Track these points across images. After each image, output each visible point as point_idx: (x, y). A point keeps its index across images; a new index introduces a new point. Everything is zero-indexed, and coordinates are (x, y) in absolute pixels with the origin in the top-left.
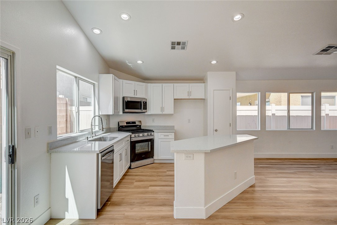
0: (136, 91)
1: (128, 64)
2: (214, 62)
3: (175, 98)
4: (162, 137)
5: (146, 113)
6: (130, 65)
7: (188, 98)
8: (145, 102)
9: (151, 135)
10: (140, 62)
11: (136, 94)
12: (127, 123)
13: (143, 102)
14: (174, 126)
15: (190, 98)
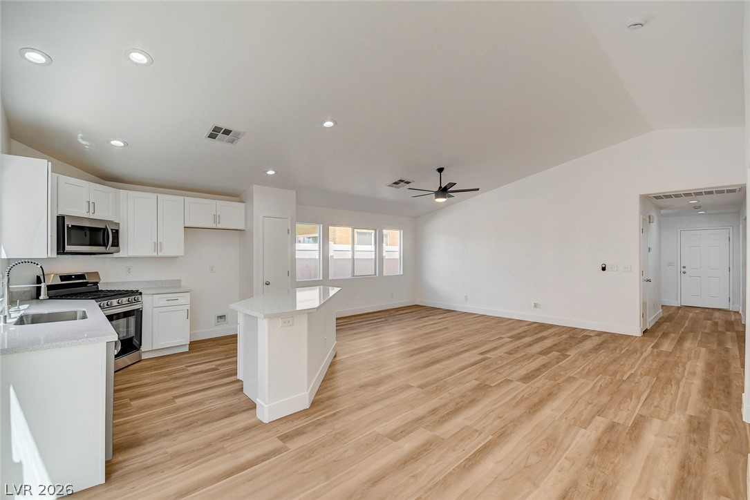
0: (91, 205)
1: (80, 140)
2: (271, 172)
3: (187, 225)
4: (163, 302)
5: (115, 255)
6: (84, 143)
7: (214, 226)
8: (114, 231)
9: (137, 301)
10: (117, 143)
11: (92, 211)
12: (63, 278)
13: (112, 230)
14: (180, 281)
15: (219, 226)
